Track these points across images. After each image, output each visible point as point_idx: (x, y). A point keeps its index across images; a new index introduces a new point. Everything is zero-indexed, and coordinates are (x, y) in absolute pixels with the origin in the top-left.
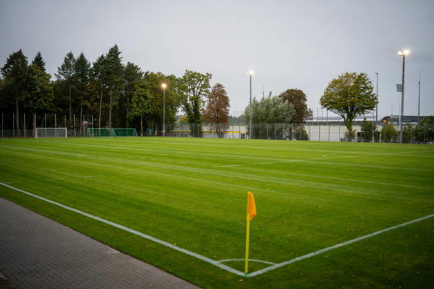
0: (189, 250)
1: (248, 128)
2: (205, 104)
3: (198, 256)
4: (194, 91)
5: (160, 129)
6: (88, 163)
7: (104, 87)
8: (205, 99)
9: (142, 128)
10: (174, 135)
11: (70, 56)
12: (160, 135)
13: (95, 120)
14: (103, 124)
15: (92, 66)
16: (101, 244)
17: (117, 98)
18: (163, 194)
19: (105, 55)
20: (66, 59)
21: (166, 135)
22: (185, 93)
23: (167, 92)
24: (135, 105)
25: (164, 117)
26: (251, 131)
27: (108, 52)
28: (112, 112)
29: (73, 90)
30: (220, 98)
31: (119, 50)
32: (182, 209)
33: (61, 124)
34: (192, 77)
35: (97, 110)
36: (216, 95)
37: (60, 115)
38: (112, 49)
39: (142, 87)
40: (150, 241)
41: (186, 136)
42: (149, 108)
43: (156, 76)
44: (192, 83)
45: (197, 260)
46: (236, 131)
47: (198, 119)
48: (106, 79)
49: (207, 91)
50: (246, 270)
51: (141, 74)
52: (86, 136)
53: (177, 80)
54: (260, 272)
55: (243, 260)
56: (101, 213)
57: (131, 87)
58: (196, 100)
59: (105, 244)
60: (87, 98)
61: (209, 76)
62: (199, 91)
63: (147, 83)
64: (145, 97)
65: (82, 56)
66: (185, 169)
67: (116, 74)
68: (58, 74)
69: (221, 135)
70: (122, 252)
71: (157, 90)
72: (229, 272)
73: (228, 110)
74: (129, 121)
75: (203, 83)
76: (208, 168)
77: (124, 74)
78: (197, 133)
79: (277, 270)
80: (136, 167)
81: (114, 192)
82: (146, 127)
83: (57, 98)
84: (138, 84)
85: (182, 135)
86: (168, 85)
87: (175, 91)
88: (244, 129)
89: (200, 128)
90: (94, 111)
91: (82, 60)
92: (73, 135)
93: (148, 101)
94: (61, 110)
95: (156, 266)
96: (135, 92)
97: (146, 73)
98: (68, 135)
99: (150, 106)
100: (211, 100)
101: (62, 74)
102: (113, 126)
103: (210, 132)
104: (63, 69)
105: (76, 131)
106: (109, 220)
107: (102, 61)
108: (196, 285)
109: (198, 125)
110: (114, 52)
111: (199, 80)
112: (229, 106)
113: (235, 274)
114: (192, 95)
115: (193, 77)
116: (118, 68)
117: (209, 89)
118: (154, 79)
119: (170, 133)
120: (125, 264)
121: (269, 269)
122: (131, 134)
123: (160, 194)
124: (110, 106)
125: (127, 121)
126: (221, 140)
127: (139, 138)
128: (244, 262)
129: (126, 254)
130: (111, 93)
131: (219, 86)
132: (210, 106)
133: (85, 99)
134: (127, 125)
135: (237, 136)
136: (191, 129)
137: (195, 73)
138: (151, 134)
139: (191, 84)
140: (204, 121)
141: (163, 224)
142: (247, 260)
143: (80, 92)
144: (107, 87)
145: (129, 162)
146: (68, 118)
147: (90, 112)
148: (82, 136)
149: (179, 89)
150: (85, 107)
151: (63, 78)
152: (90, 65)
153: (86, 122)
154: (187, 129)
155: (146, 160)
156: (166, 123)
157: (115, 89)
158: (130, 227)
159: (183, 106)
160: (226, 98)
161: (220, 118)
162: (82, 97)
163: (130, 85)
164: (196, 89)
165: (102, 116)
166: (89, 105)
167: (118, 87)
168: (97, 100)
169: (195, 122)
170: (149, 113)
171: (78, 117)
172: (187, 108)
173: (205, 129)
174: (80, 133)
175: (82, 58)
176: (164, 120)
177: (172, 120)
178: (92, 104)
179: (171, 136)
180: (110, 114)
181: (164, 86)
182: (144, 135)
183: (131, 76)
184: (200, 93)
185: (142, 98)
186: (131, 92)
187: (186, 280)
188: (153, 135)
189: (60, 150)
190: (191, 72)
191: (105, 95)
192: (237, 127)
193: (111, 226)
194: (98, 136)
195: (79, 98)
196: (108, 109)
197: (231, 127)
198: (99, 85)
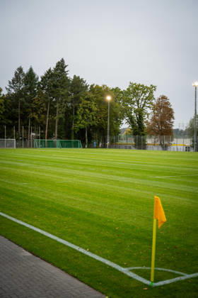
0: (100, 256)
1: (193, 141)
2: (149, 116)
3: (108, 262)
4: (138, 104)
5: (105, 141)
6: (27, 171)
7: (52, 100)
8: (149, 111)
9: (87, 140)
10: (119, 147)
11: (20, 70)
12: (104, 146)
13: (43, 132)
14: (50, 136)
15: (40, 80)
16: (17, 246)
17: (64, 110)
18: (91, 202)
19: (52, 69)
20: (16, 73)
21: (110, 147)
22: (129, 106)
23: (112, 105)
24: (80, 117)
25: (108, 129)
26: (195, 143)
27: (55, 66)
28: (59, 124)
29: (22, 103)
30: (165, 111)
31: (66, 64)
32: (106, 216)
33: (10, 135)
34: (136, 90)
35: (44, 122)
36: (161, 107)
37: (10, 127)
38: (59, 63)
39: (88, 99)
40: (64, 246)
41: (130, 148)
42: (93, 120)
43: (101, 88)
44: (137, 95)
45: (105, 265)
46: (180, 144)
47: (143, 131)
48: (53, 92)
49: (151, 103)
50: (152, 279)
51: (87, 87)
52: (33, 147)
53: (122, 92)
54: (167, 282)
55: (149, 268)
56: (26, 217)
57: (77, 99)
58: (140, 113)
59: (20, 246)
60: (35, 110)
61: (153, 88)
62: (143, 103)
63: (92, 95)
64: (91, 110)
65: (31, 70)
66: (119, 179)
67: (62, 87)
68: (8, 87)
69: (165, 147)
70: (34, 254)
71: (101, 103)
72: (135, 280)
73: (172, 122)
74: (75, 133)
75: (147, 95)
76: (144, 178)
77: (70, 87)
78: (141, 145)
79: (186, 280)
80: (72, 176)
81: (43, 198)
82: (90, 139)
83: (7, 111)
84: (83, 97)
85: (126, 148)
86: (113, 97)
87: (120, 103)
88: (188, 142)
89: (144, 140)
90: (42, 122)
91: (31, 74)
92: (22, 145)
93: (93, 113)
94: (11, 122)
95: (63, 270)
96: (80, 105)
97: (92, 86)
98: (17, 147)
99: (95, 118)
100: (156, 112)
101: (12, 88)
102: (59, 138)
103: (154, 145)
104: (13, 83)
105: (24, 142)
106: (31, 224)
107: (49, 75)
108: (97, 290)
109: (142, 137)
110: (61, 66)
111: (143, 92)
112: (173, 118)
113: (141, 282)
114: (136, 107)
115: (138, 89)
116: (64, 81)
117: (153, 101)
118: (99, 92)
119: (114, 145)
120: (33, 266)
121: (178, 279)
122: (76, 146)
123: (87, 201)
124: (57, 118)
125: (73, 133)
126: (165, 153)
127: (84, 149)
128: (150, 271)
129: (37, 256)
130: (57, 106)
131: (164, 98)
132: (154, 119)
133: (33, 112)
134: (73, 137)
135: (181, 148)
136: (135, 141)
137: (139, 85)
138: (95, 146)
139: (134, 96)
140: (148, 133)
141: (82, 230)
142: (153, 268)
143: (29, 105)
144: (54, 100)
145: (66, 171)
146: (17, 129)
147: (38, 124)
148: (30, 147)
149: (124, 101)
150: (33, 119)
151: (13, 91)
152: (38, 78)
153: (34, 134)
154: (132, 141)
155: (83, 170)
156: (110, 135)
157: (62, 101)
158: (49, 232)
159: (127, 118)
160: (171, 110)
161: (164, 130)
162: (30, 110)
163: (75, 98)
164: (140, 101)
165: (49, 128)
166: (36, 117)
167: (64, 100)
168: (45, 113)
169: (139, 134)
170: (94, 126)
171: (26, 129)
172: (131, 121)
173: (149, 141)
174: (28, 144)
175: (31, 72)
176: (108, 132)
177: (116, 132)
178: (39, 116)
179: (115, 148)
180: (57, 127)
181: (109, 98)
182: (88, 147)
183: (76, 89)
184: (144, 105)
185: (87, 110)
186: (77, 104)
187: (89, 285)
188: (97, 147)
189: (11, 160)
190: (135, 84)
191: (52, 108)
192: (182, 140)
193: (31, 229)
194: (45, 147)
195: (27, 110)
196: (55, 121)
197: (175, 139)
198: (47, 98)
